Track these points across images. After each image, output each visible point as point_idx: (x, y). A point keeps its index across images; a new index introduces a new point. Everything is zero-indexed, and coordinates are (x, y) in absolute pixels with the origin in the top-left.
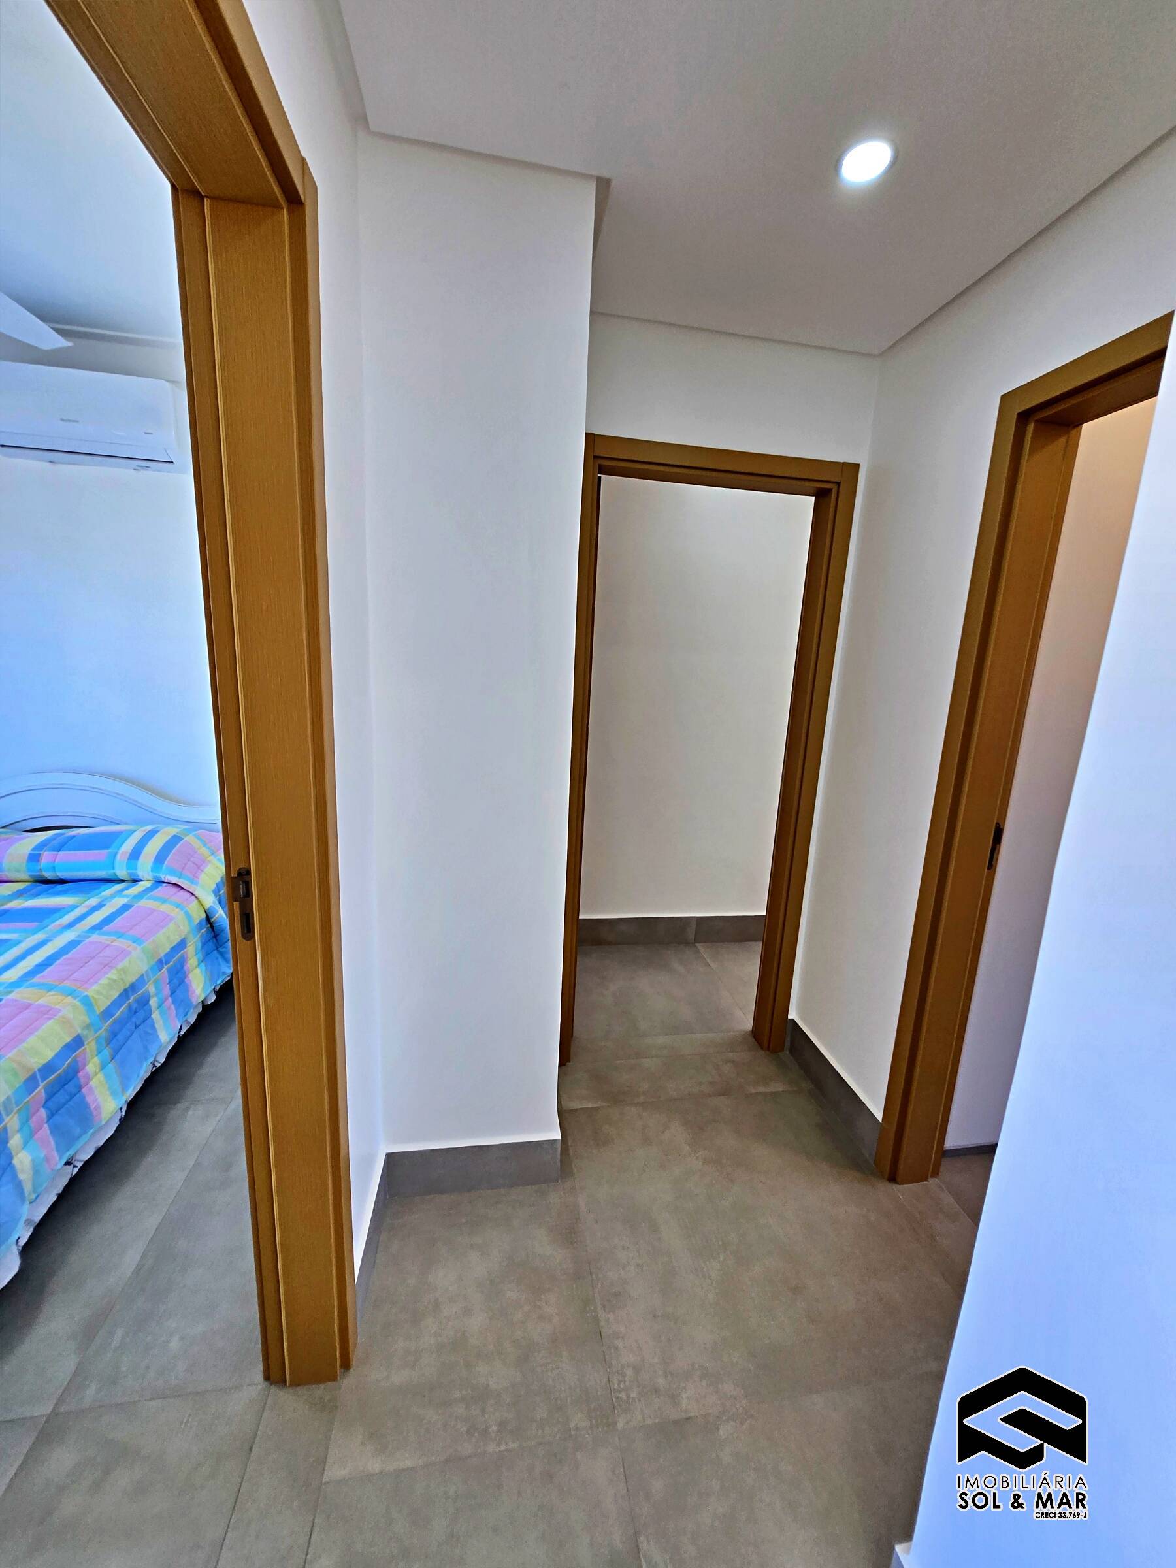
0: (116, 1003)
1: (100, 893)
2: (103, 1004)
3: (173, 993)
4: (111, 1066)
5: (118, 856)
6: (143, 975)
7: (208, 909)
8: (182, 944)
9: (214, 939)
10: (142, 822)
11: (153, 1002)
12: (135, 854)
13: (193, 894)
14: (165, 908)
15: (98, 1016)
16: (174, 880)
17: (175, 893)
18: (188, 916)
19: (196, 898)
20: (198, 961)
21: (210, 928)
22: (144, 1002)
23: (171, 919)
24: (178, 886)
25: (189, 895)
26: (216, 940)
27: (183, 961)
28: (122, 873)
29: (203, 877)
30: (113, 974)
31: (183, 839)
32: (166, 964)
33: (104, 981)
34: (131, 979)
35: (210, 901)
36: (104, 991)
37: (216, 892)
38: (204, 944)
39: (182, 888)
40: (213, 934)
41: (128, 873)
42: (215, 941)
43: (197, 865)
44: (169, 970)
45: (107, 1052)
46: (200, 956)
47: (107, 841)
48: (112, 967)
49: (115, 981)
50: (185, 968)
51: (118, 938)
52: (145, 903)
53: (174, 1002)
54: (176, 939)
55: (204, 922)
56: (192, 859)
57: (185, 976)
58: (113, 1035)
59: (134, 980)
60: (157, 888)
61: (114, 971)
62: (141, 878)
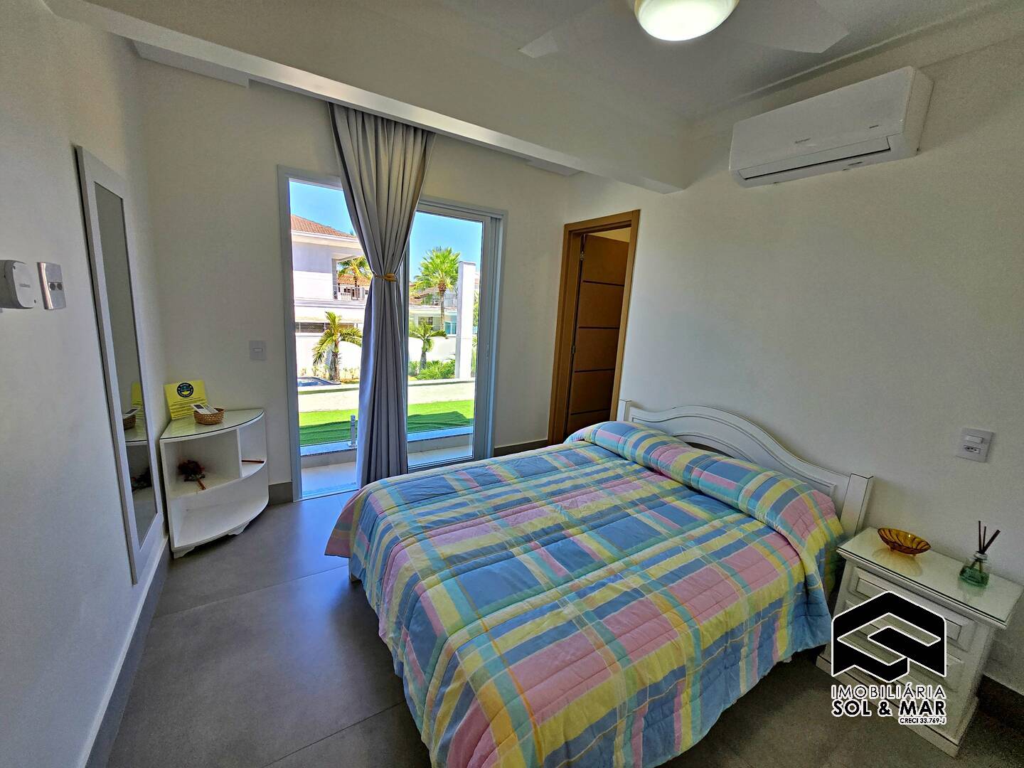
0: (716, 644)
1: (723, 517)
2: (708, 641)
3: (760, 646)
4: (698, 701)
5: (743, 491)
6: (742, 623)
7: (809, 576)
8: (778, 603)
9: (806, 606)
10: (767, 466)
11: (744, 651)
12: (757, 495)
13: (798, 554)
14: (773, 559)
15: (702, 651)
16: (784, 532)
17: (782, 547)
18: (791, 576)
19: (801, 559)
20: (788, 623)
21: (805, 594)
22: (737, 648)
23: (777, 575)
24: (786, 539)
25: (795, 554)
26: (808, 607)
27: (775, 619)
28: (742, 506)
29: (809, 538)
30: (720, 615)
31: (798, 495)
32: (762, 619)
33: (713, 620)
34: (733, 624)
35: (812, 568)
36: (710, 628)
37: (818, 559)
38: (796, 607)
39: (789, 544)
40: (806, 600)
41: (747, 509)
42: (806, 608)
43: (806, 525)
44: (762, 624)
45: (698, 686)
46: (790, 618)
47: (738, 475)
48: (722, 608)
49: (721, 622)
50: (776, 625)
51: (732, 576)
52: (756, 545)
53: (759, 655)
54: (776, 596)
55: (801, 586)
56: (803, 517)
57: (774, 631)
58: (707, 672)
59: (734, 627)
60: (768, 533)
61: (722, 612)
62: (756, 517)
